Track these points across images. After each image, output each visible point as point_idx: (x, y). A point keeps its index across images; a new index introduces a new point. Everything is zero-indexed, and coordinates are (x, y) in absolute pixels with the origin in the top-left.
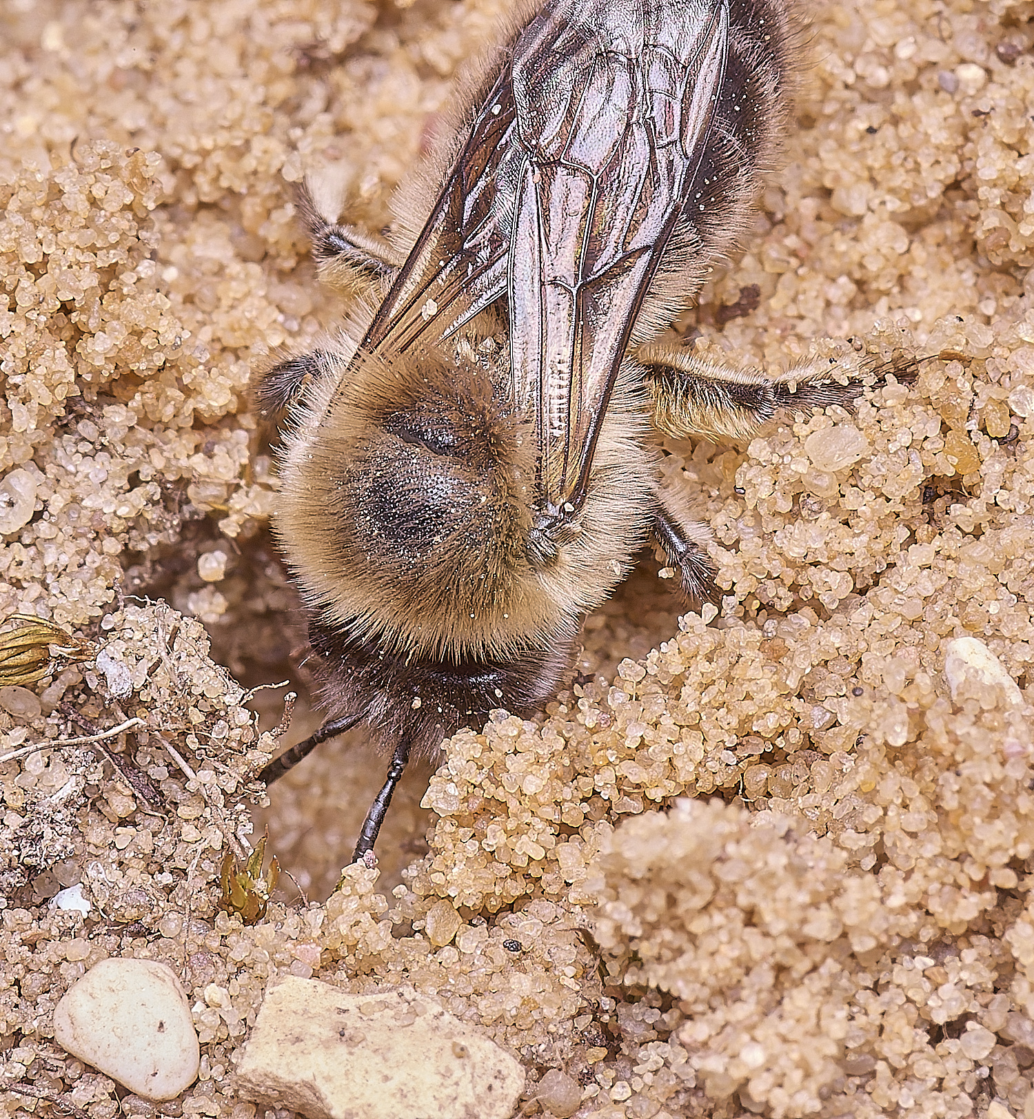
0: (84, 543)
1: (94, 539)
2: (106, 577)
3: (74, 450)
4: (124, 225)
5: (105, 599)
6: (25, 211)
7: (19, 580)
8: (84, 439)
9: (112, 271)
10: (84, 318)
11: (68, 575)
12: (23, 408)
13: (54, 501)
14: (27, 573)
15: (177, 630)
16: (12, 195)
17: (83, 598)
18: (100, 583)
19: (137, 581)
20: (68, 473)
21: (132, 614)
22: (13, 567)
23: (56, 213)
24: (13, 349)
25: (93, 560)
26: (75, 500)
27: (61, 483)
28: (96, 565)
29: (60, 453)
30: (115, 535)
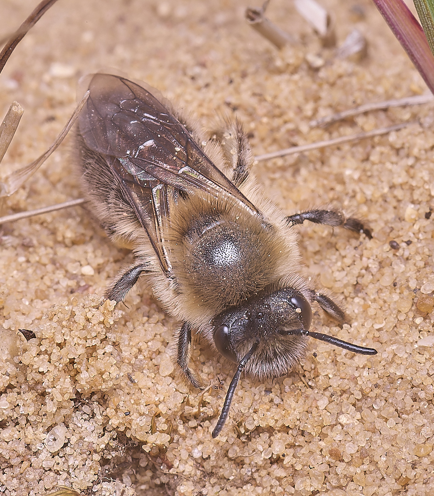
0: (85, 456)
1: (89, 455)
2: (94, 470)
3: (81, 418)
4: (99, 330)
5: (93, 479)
6: (59, 322)
7: (58, 471)
8: (85, 413)
9: (94, 348)
10: (79, 366)
11: (79, 469)
12: (51, 403)
13: (73, 439)
14: (61, 468)
15: (124, 491)
16: (55, 315)
17: (84, 479)
18: (91, 472)
19: (107, 472)
20: (78, 427)
21: (105, 485)
22: (55, 465)
23: (72, 323)
24: (48, 377)
25: (89, 463)
26: (81, 438)
27: (76, 431)
28: (90, 465)
29: (75, 419)
30: (98, 453)
